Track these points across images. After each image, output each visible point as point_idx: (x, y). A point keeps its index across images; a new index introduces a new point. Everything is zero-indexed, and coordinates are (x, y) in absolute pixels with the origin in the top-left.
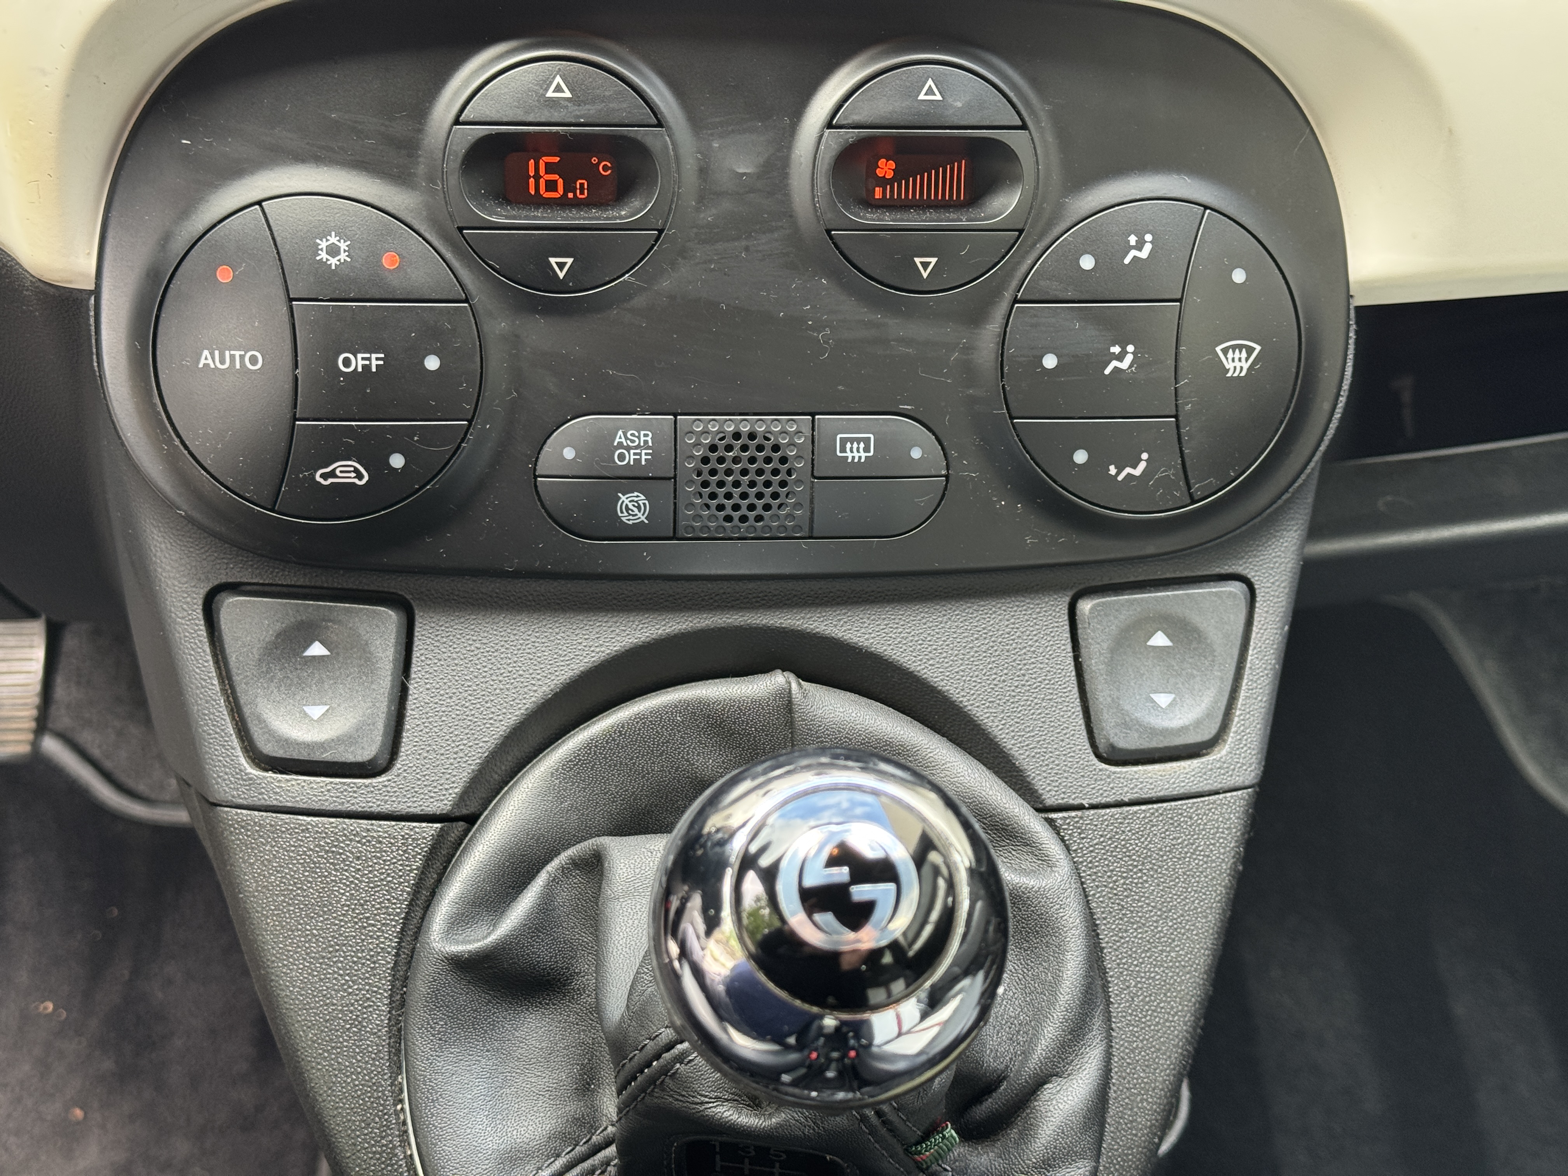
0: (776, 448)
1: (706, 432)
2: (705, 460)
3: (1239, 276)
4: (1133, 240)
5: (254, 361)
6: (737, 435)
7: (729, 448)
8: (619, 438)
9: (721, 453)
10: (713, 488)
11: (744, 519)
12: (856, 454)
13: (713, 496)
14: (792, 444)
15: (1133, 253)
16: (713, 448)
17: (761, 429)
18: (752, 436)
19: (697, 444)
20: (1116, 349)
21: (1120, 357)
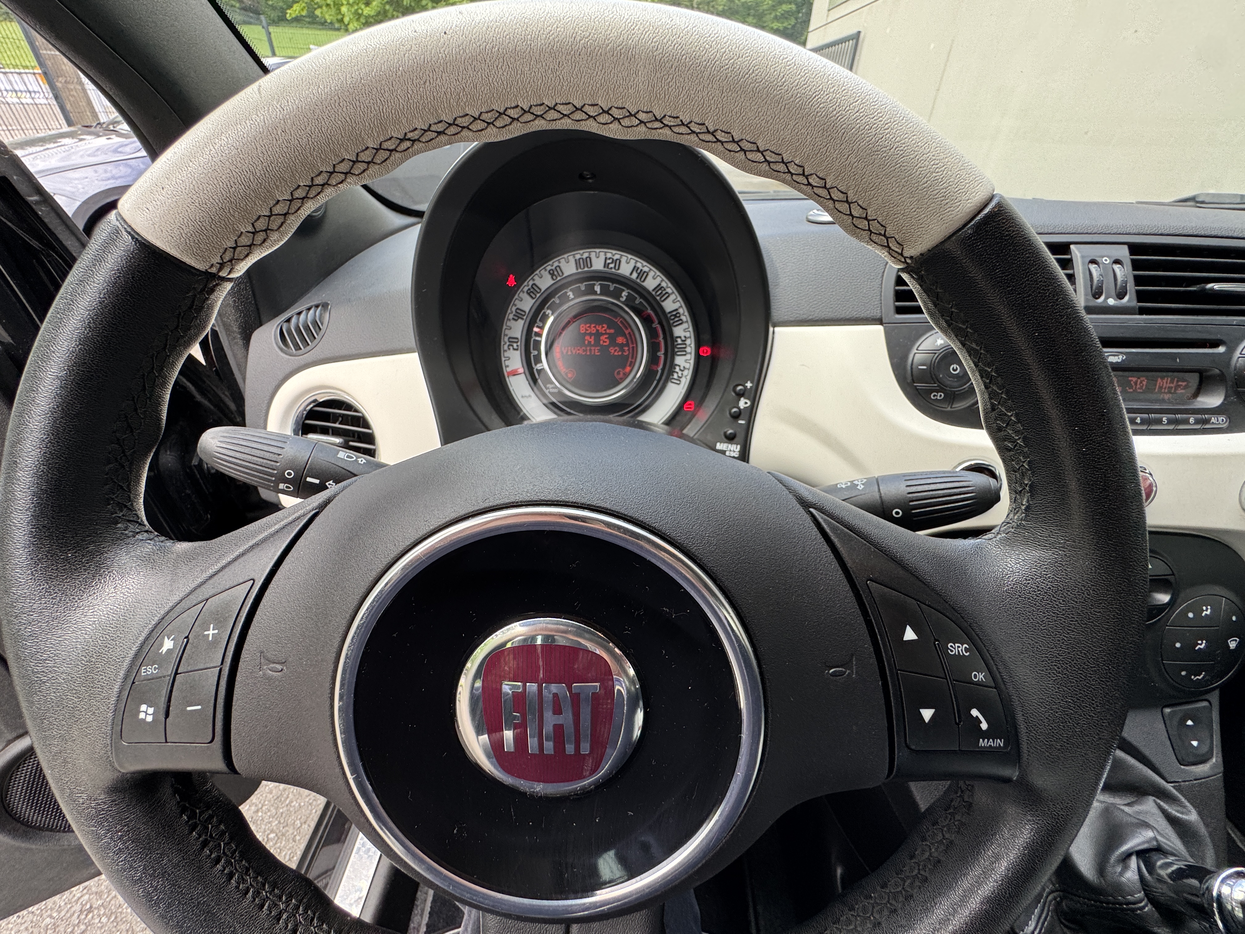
3: (1234, 618)
4: (1204, 608)
15: (1204, 613)
20: (1200, 642)
21: (1201, 644)
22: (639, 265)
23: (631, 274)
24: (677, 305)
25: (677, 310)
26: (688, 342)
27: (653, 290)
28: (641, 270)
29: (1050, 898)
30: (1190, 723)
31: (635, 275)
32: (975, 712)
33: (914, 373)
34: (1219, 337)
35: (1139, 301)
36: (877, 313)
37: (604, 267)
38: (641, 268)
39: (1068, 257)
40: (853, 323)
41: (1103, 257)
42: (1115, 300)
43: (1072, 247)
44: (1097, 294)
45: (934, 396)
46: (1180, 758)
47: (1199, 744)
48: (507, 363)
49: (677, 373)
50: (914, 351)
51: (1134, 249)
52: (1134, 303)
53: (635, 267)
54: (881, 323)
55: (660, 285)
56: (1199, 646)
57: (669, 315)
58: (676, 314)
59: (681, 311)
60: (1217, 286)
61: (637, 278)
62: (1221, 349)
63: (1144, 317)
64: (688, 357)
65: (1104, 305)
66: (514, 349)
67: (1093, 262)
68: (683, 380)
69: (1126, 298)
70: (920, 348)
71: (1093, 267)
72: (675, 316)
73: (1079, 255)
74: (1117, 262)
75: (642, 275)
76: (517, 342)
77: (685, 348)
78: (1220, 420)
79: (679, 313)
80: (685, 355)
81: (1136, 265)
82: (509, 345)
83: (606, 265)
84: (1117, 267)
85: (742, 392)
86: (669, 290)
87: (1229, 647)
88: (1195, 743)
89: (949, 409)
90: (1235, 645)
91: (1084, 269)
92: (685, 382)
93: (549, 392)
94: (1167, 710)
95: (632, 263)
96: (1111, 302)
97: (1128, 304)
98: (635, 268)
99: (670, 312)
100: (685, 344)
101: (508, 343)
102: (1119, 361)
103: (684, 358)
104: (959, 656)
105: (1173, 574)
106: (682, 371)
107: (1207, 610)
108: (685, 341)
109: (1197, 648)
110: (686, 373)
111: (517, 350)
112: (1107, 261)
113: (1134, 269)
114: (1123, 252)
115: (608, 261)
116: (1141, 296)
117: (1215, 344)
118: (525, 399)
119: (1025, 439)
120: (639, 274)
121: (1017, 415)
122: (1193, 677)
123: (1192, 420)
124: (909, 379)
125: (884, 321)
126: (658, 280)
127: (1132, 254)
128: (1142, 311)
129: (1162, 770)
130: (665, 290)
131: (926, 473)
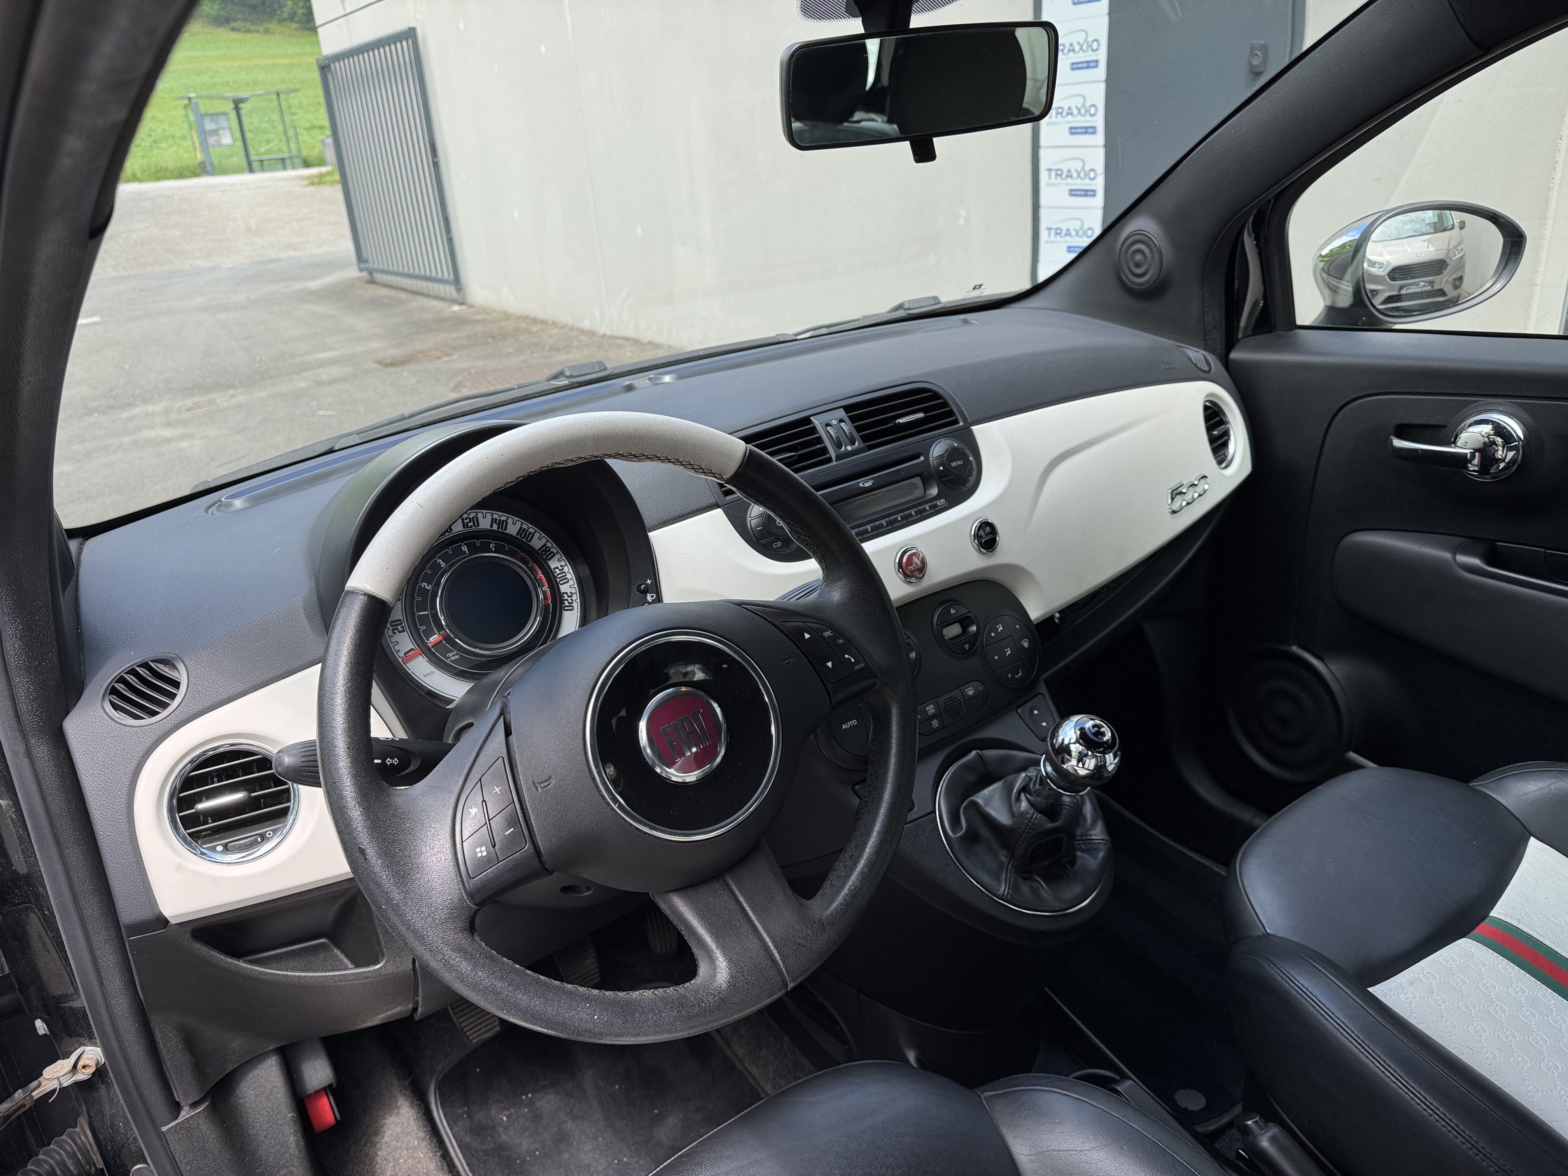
0: (956, 698)
1: (942, 701)
2: (945, 706)
3: (1018, 627)
4: (998, 626)
5: (854, 722)
6: (948, 699)
7: (948, 702)
8: (927, 709)
9: (947, 704)
10: (951, 714)
11: (956, 717)
12: (971, 693)
13: (949, 714)
14: (959, 696)
15: (1000, 629)
16: (945, 703)
17: (952, 695)
18: (951, 697)
19: (942, 704)
20: (1006, 650)
21: (1008, 651)
22: (495, 516)
23: (492, 526)
24: (544, 541)
25: (545, 545)
26: (566, 569)
27: (517, 535)
28: (500, 520)
29: (1010, 867)
30: (1036, 712)
31: (495, 527)
32: (846, 656)
33: (756, 534)
34: (917, 451)
35: (864, 443)
36: (712, 501)
37: (464, 528)
38: (498, 518)
39: (813, 425)
40: (700, 512)
41: (832, 420)
42: (851, 446)
43: (812, 418)
44: (839, 446)
45: (775, 545)
46: (1039, 737)
47: (1047, 724)
48: (397, 648)
49: (567, 600)
50: (749, 519)
51: (847, 409)
52: (862, 445)
53: (493, 519)
54: (719, 507)
55: (521, 528)
56: (1008, 653)
57: (540, 552)
58: (545, 549)
59: (549, 545)
60: (902, 421)
61: (498, 528)
62: (922, 458)
63: (872, 451)
64: (571, 582)
65: (846, 451)
66: (400, 632)
67: (828, 425)
68: (575, 604)
69: (857, 444)
70: (751, 516)
71: (829, 428)
72: (546, 551)
73: (818, 423)
74: (841, 421)
75: (503, 524)
76: (401, 624)
77: (566, 575)
78: (941, 502)
79: (548, 547)
80: (568, 582)
81: (853, 419)
82: (393, 630)
83: (465, 525)
84: (842, 424)
85: (646, 589)
86: (532, 530)
87: (1024, 647)
88: (1044, 724)
89: (788, 551)
90: (1027, 644)
91: (824, 432)
92: (577, 605)
93: (451, 661)
94: (1019, 710)
95: (489, 517)
96: (849, 448)
97: (860, 447)
98: (493, 521)
99: (539, 549)
100: (564, 572)
101: (391, 628)
102: (871, 484)
103: (567, 585)
104: (829, 636)
105: (970, 612)
106: (571, 596)
107: (1000, 627)
108: (563, 569)
109: (1007, 655)
110: (574, 597)
111: (403, 631)
112: (834, 422)
113: (853, 422)
114: (841, 413)
115: (466, 521)
116: (864, 439)
117: (918, 457)
118: (429, 677)
119: (809, 537)
120: (499, 525)
121: (801, 528)
122: (1016, 676)
123: (927, 508)
124: (755, 540)
125: (720, 505)
126: (518, 524)
127: (847, 413)
128: (870, 448)
129: (1033, 749)
130: (528, 531)
131: (792, 591)
